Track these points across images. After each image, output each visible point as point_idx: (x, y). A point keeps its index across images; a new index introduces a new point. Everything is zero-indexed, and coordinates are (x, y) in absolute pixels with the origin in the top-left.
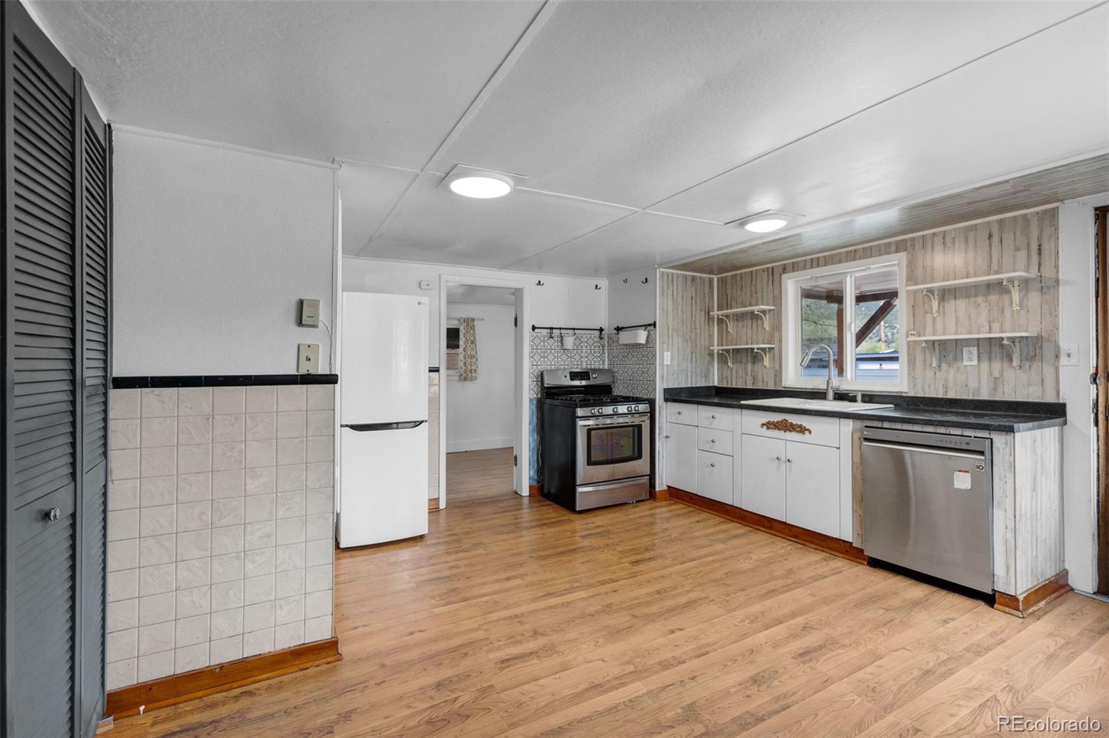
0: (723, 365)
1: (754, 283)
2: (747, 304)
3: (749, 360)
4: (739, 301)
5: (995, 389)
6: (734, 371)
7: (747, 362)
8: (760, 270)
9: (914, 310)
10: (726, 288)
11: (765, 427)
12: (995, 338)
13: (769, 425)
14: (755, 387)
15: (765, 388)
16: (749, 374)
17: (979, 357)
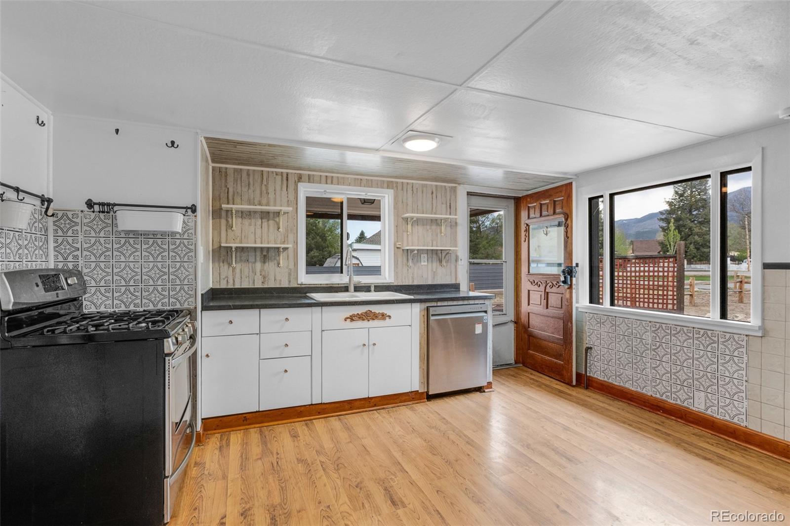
0: (221, 264)
1: (265, 182)
2: (256, 203)
3: (258, 259)
4: (245, 198)
5: (434, 278)
6: (238, 271)
7: (255, 262)
8: (273, 172)
9: (397, 229)
10: (226, 180)
11: (349, 320)
12: (434, 250)
13: (352, 318)
14: (266, 286)
15: (278, 286)
16: (258, 273)
17: (428, 260)
